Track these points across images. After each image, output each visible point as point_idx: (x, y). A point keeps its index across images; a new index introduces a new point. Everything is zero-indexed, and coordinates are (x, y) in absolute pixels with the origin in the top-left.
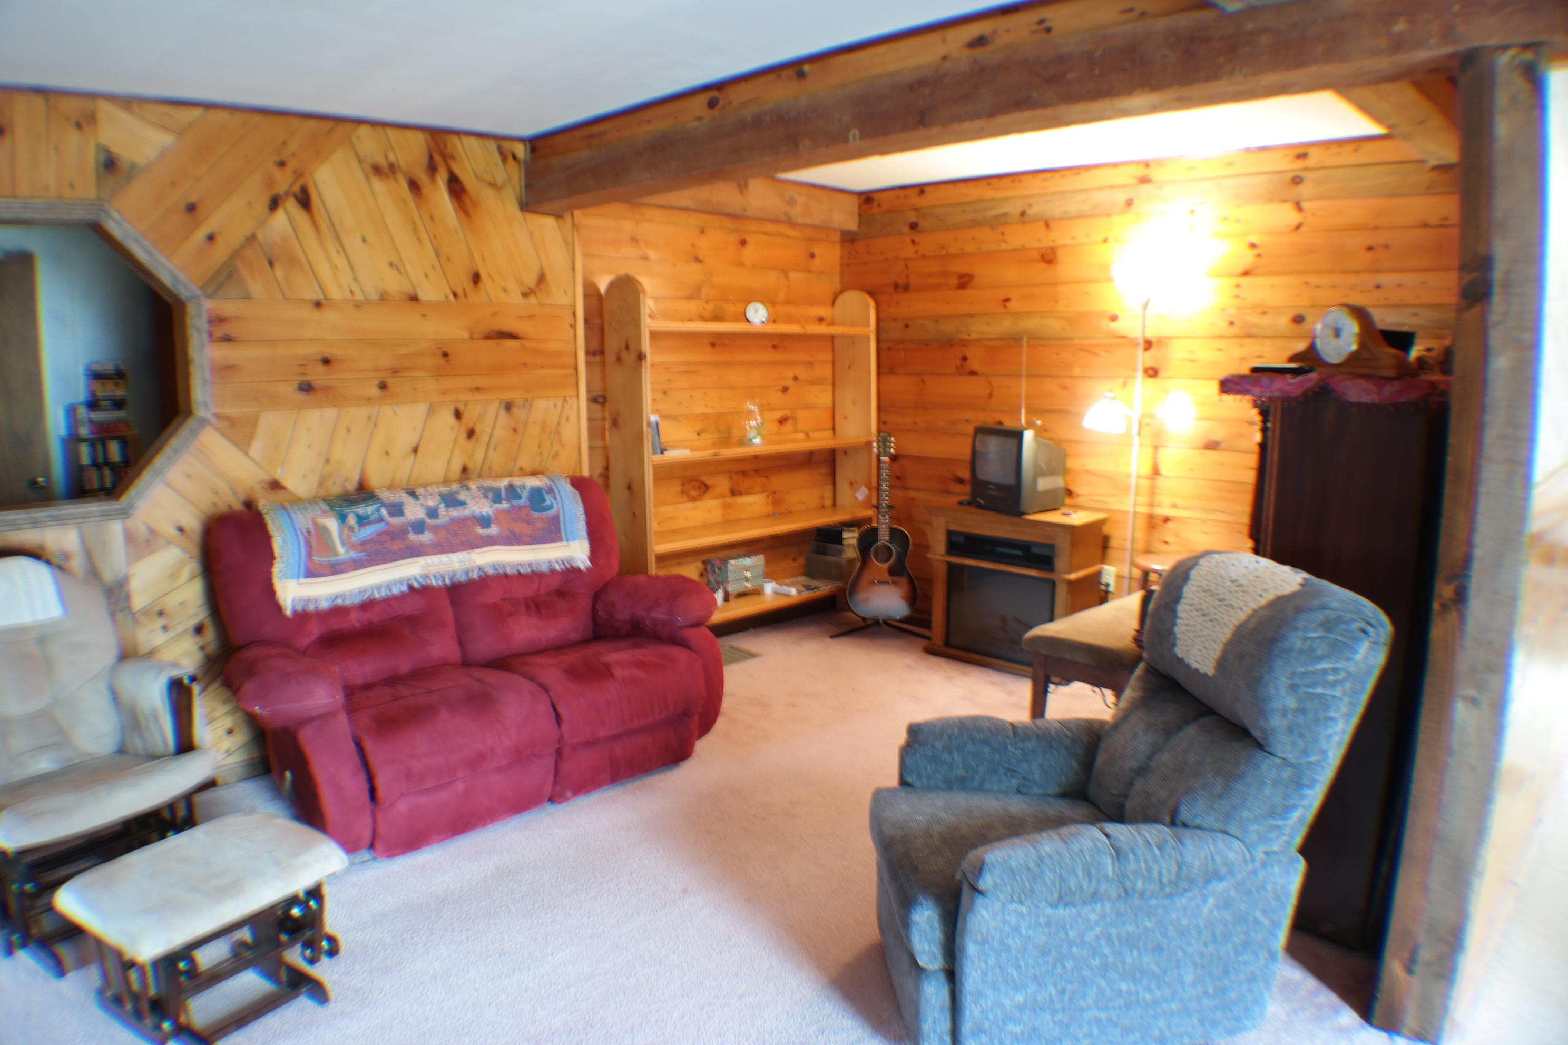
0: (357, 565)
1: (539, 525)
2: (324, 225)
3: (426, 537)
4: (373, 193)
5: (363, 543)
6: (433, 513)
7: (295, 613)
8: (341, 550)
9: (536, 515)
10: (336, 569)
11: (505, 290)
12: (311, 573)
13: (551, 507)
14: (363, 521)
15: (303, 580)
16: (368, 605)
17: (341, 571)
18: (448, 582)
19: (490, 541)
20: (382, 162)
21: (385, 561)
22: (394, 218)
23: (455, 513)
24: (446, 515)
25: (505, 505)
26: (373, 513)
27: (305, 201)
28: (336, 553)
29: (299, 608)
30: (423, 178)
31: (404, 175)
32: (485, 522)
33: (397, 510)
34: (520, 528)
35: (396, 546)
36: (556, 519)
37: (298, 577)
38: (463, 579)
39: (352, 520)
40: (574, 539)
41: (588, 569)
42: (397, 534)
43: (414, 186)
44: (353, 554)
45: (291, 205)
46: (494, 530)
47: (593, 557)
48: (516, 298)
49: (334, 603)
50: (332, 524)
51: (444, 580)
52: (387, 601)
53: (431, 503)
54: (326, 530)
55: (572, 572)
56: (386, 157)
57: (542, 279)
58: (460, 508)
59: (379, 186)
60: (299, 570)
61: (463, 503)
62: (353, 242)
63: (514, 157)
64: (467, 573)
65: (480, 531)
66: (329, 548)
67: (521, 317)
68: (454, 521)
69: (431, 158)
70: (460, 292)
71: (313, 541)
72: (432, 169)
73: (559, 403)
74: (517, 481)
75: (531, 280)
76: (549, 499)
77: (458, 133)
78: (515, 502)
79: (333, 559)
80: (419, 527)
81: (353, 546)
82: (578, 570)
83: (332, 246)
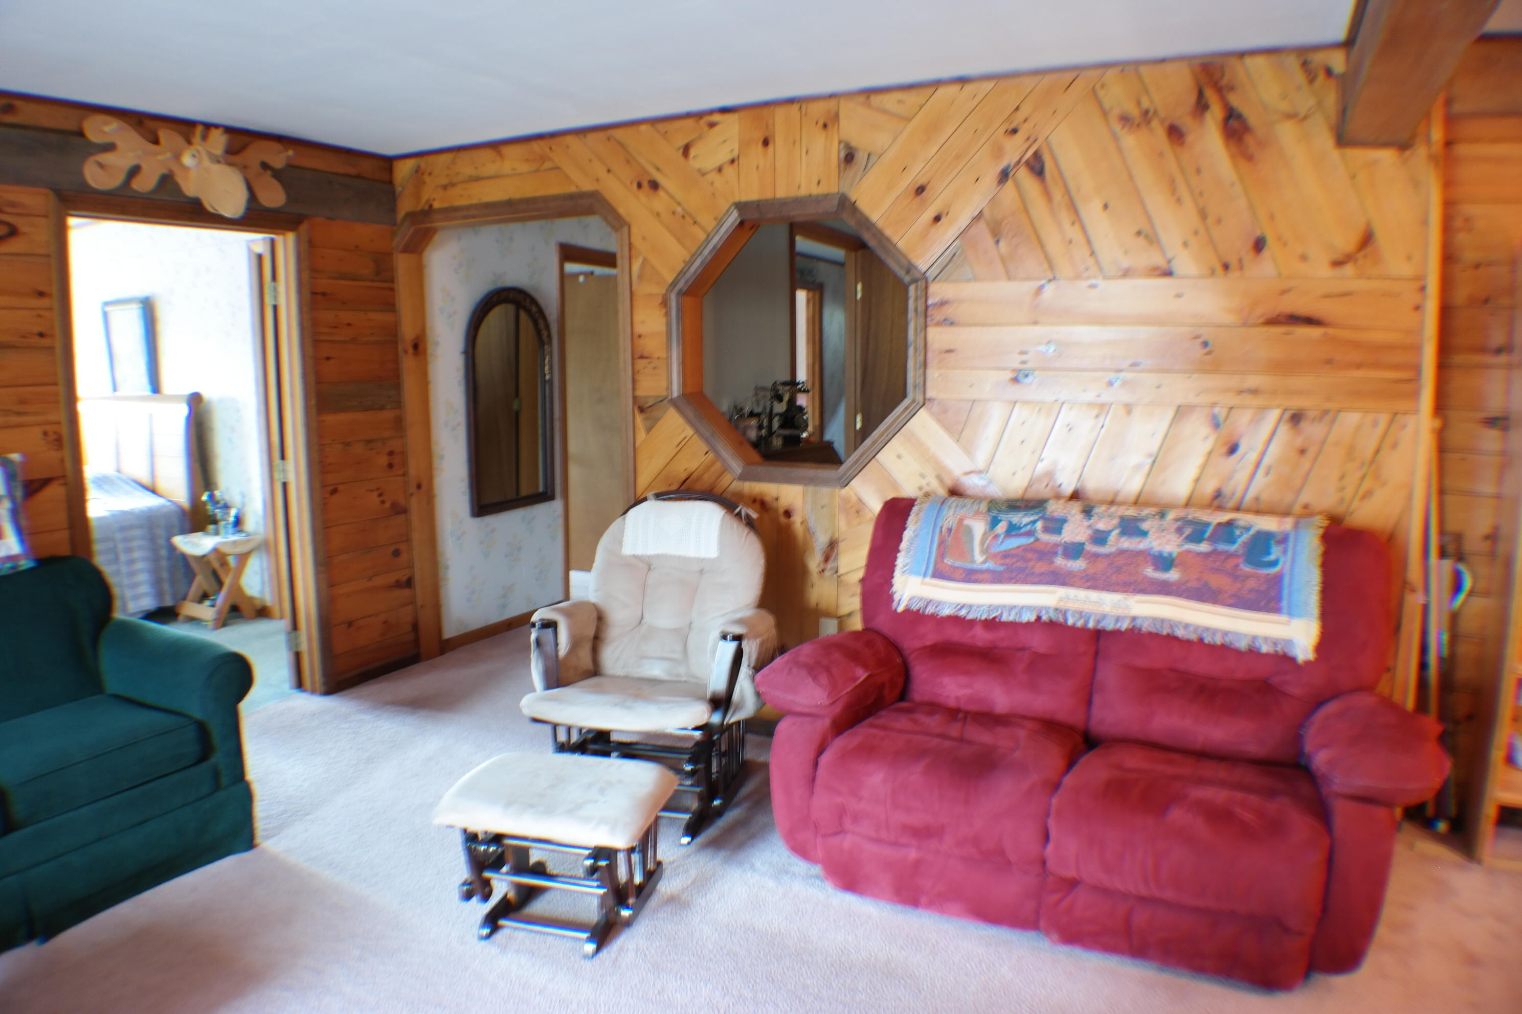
0: (997, 578)
1: (1251, 584)
2: (1058, 195)
3: (1078, 565)
4: (1120, 150)
5: (1006, 555)
6: (1100, 538)
7: (907, 611)
8: (979, 558)
9: (1247, 569)
10: (971, 576)
11: (1304, 258)
12: (938, 574)
13: (1274, 563)
14: (1012, 530)
15: (928, 580)
16: (992, 624)
17: (976, 581)
18: (1091, 625)
19: (1164, 589)
20: (1135, 112)
21: (1025, 582)
22: (1145, 176)
23: (1127, 543)
24: (1117, 543)
25: (1204, 547)
26: (1025, 525)
27: (1037, 167)
28: (973, 561)
29: (914, 607)
30: (1187, 123)
31: (1162, 121)
32: (1164, 562)
33: (1055, 525)
34: (1216, 581)
35: (1041, 567)
36: (1277, 581)
37: (925, 575)
38: (1110, 626)
39: (1001, 528)
40: (1299, 616)
41: (1308, 663)
42: (1046, 553)
43: (1175, 133)
44: (990, 565)
45: (1023, 175)
46: (1173, 575)
47: (1320, 648)
48: (1321, 270)
49: (956, 614)
50: (979, 527)
51: (1087, 622)
52: (1014, 626)
53: (1101, 526)
54: (969, 531)
55: (1284, 660)
56: (1139, 103)
57: (1367, 239)
58: (1137, 540)
59: (1130, 141)
60: (927, 568)
61: (1144, 534)
62: (1092, 212)
63: (1329, 72)
64: (1118, 619)
65: (1150, 572)
66: (965, 552)
67: (1327, 296)
68: (1122, 552)
69: (1200, 94)
70: (1233, 262)
71: (949, 541)
72: (1201, 106)
73: (1384, 419)
74: (1244, 519)
75: (1346, 242)
76: (1275, 552)
77: (1241, 55)
78: (1222, 547)
79: (969, 566)
80: (1074, 551)
81: (990, 556)
82: (1293, 660)
83: (1065, 217)
